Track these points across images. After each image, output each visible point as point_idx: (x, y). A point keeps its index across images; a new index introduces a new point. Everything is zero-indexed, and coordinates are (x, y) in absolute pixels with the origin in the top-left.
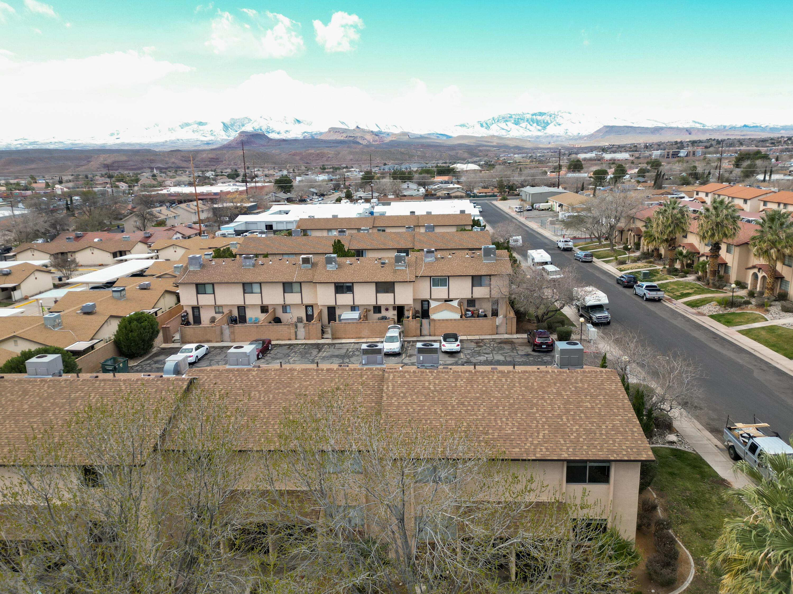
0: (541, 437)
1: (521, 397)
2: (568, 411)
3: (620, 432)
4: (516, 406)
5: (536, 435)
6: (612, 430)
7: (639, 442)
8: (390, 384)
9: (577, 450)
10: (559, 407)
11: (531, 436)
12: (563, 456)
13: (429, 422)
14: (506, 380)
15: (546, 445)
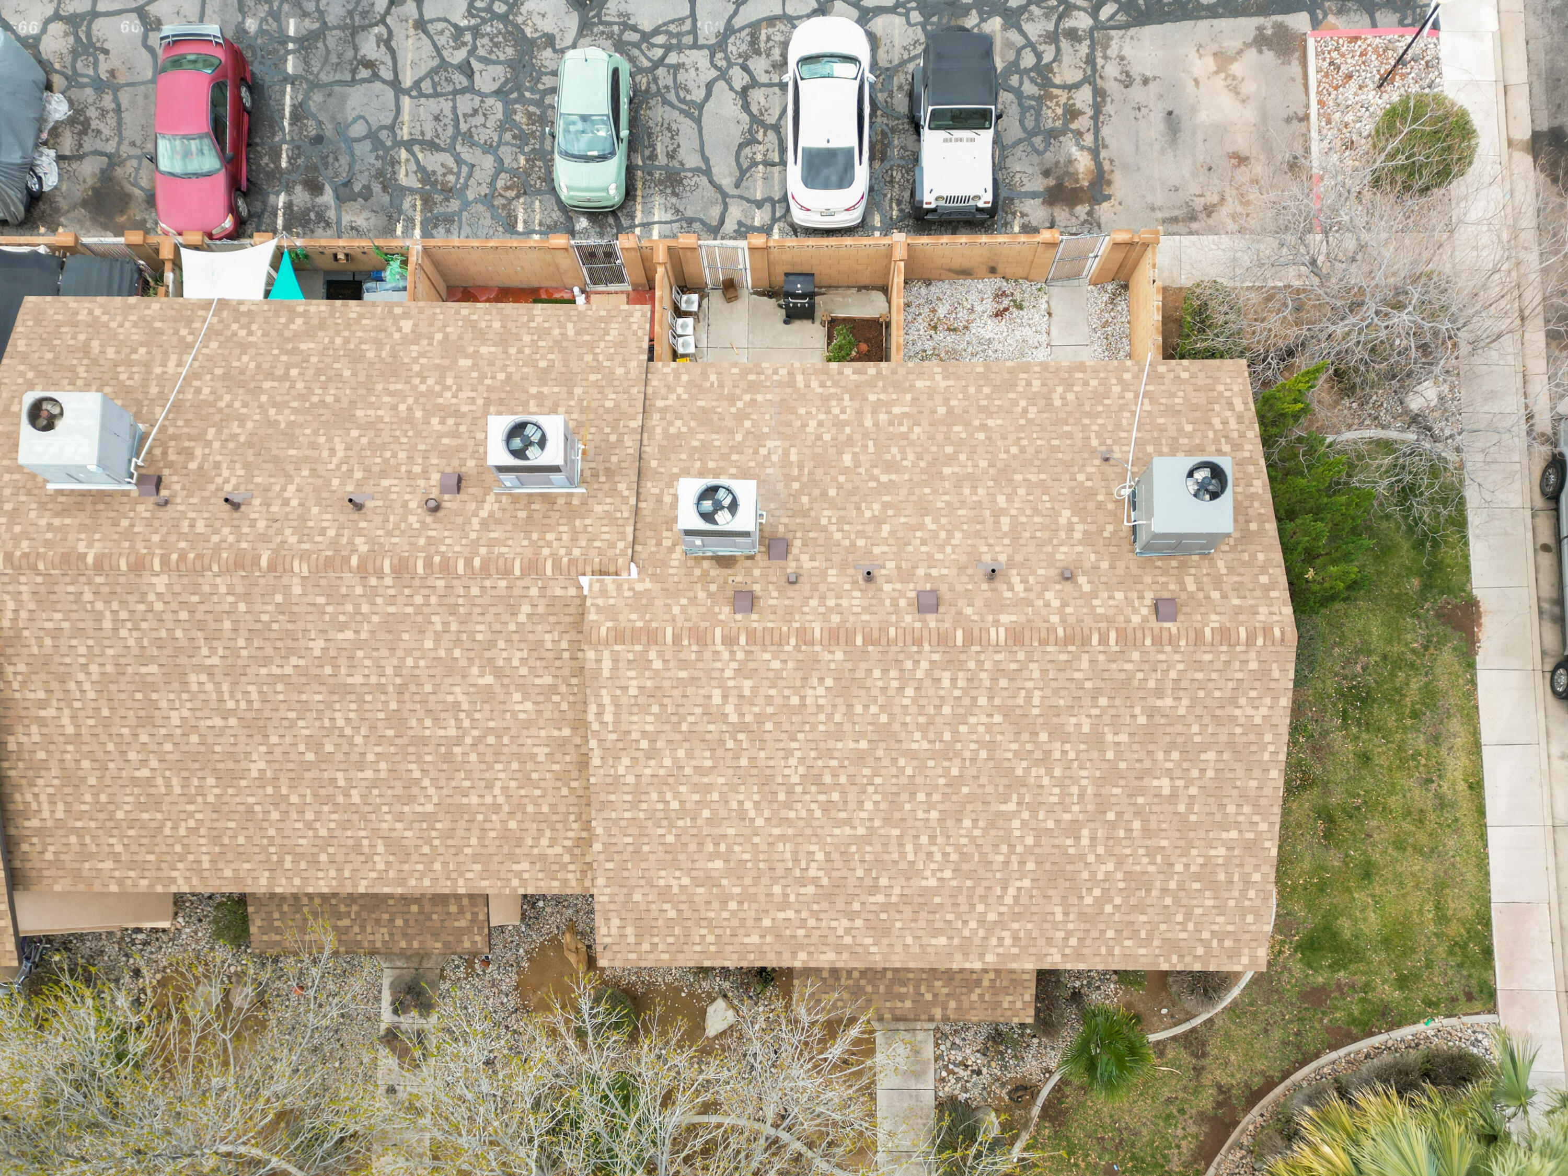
0: (1008, 900)
1: (983, 754)
4: (965, 790)
5: (998, 891)
10: (1081, 795)
11: (983, 898)
12: (1049, 959)
13: (723, 847)
14: (954, 680)
15: (1015, 926)
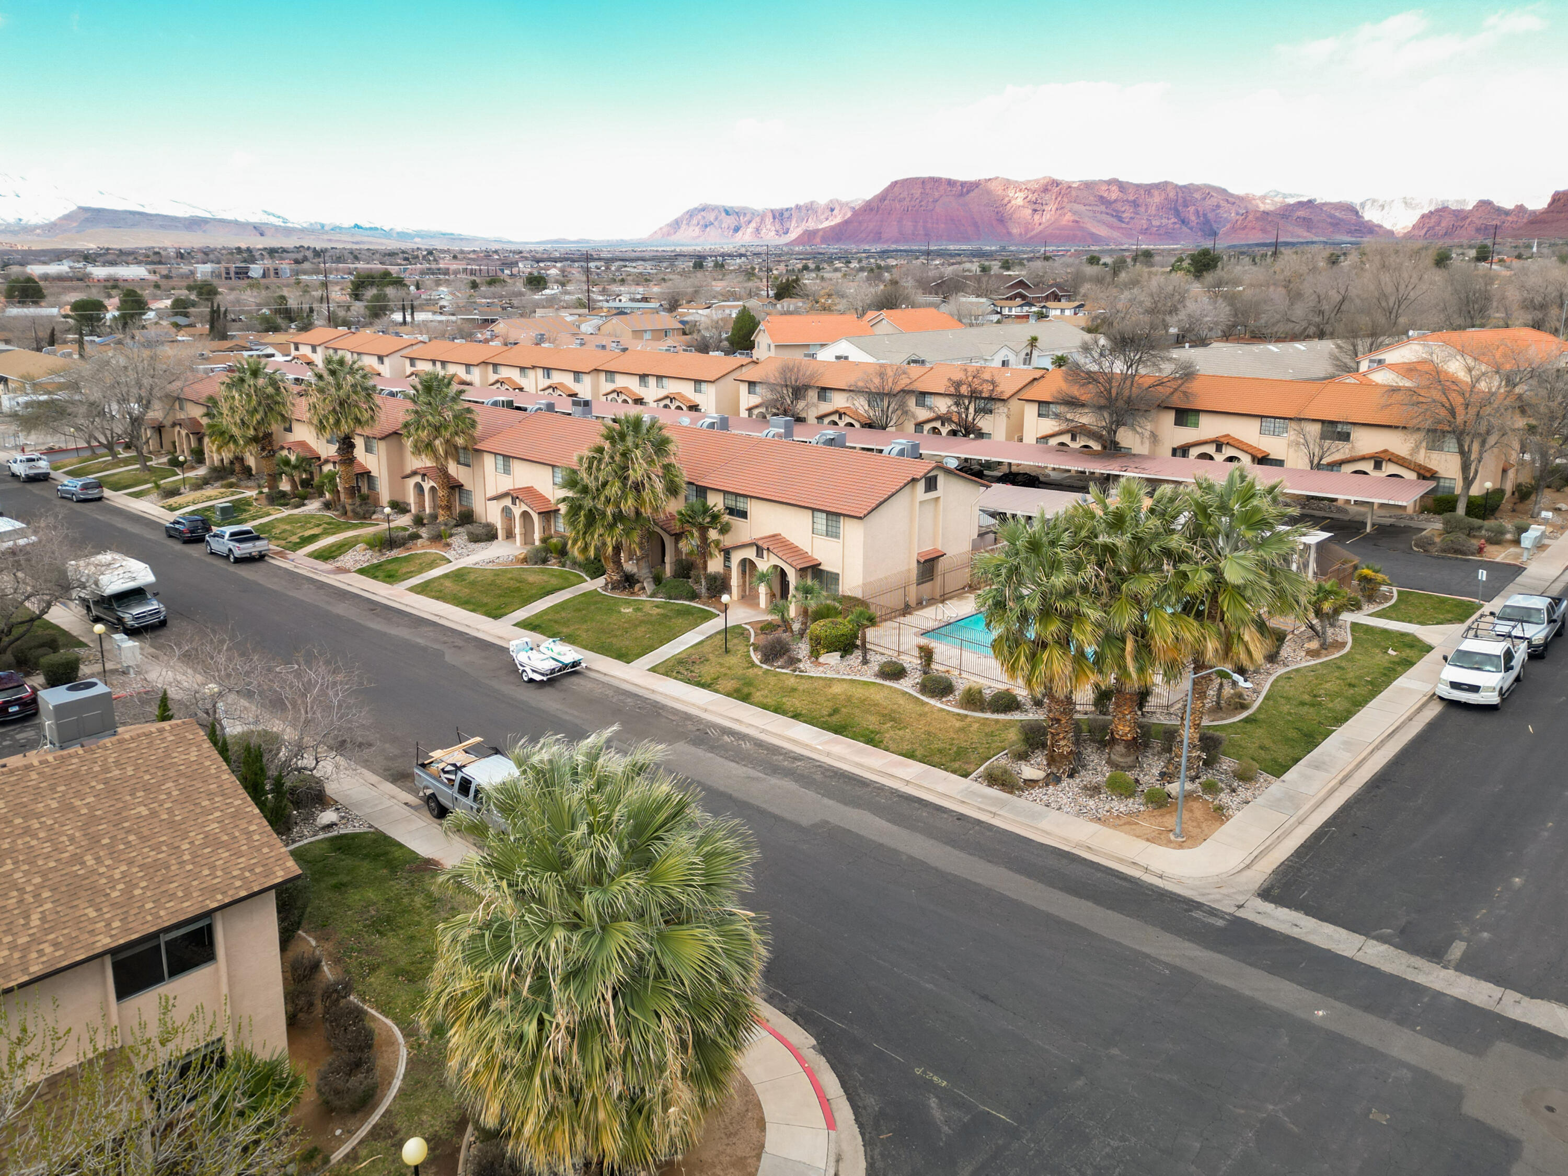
0: (35, 923)
2: (95, 840)
7: (265, 850)
12: (99, 944)
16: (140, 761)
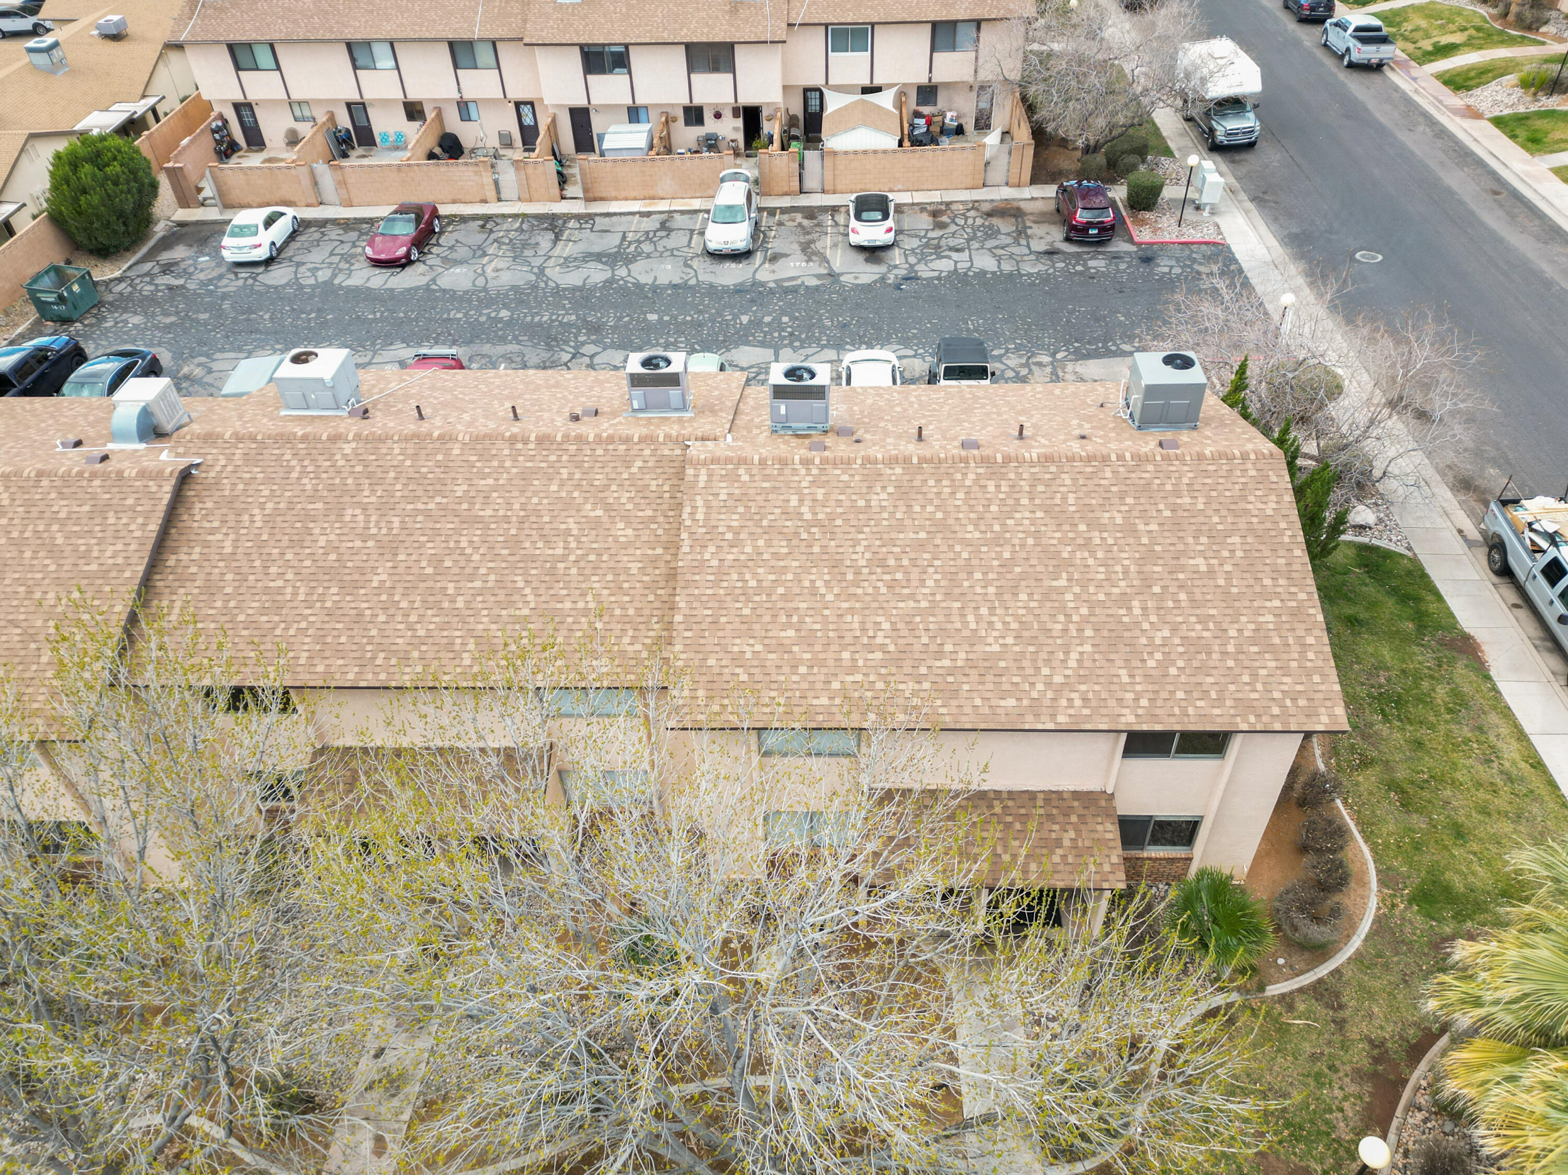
0: (1072, 663)
1: (1030, 541)
2: (1147, 582)
3: (1270, 648)
4: (1018, 570)
5: (1061, 656)
6: (1253, 641)
7: (1316, 678)
8: (700, 503)
9: (1159, 703)
10: (1126, 572)
11: (1047, 662)
12: (1123, 719)
13: (795, 619)
14: (998, 487)
15: (1083, 688)
16: (1214, 494)
